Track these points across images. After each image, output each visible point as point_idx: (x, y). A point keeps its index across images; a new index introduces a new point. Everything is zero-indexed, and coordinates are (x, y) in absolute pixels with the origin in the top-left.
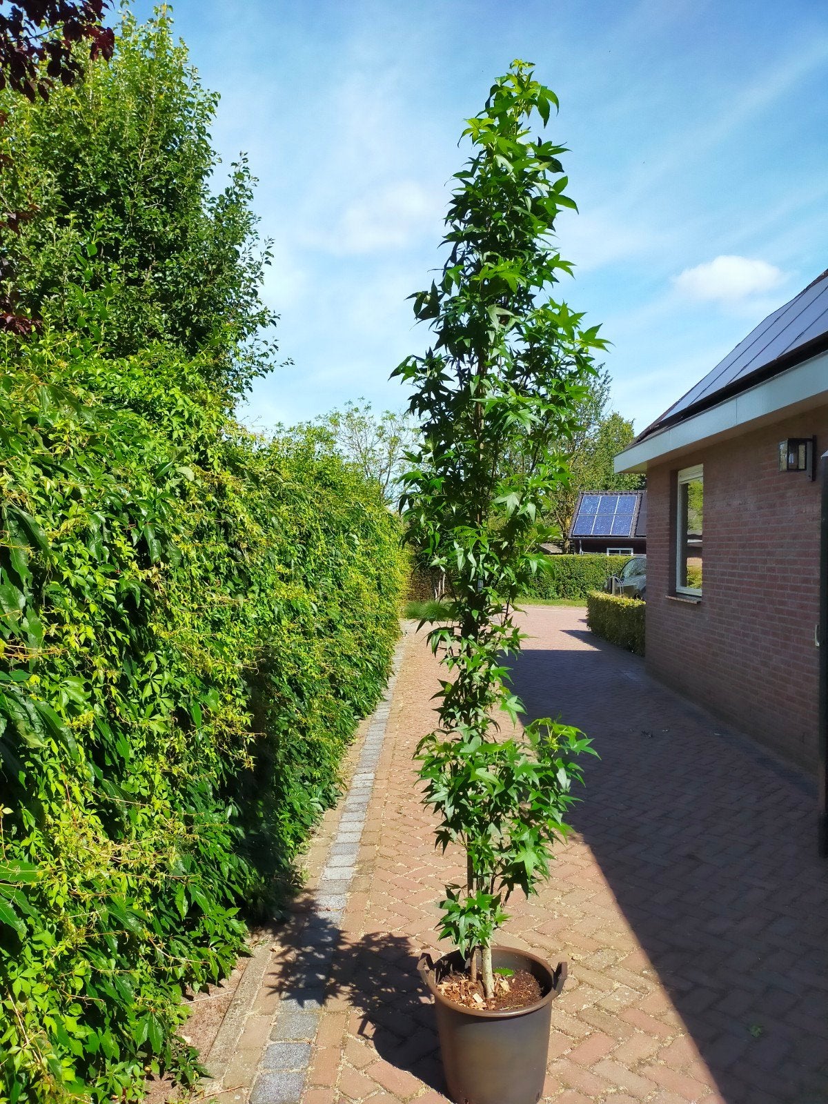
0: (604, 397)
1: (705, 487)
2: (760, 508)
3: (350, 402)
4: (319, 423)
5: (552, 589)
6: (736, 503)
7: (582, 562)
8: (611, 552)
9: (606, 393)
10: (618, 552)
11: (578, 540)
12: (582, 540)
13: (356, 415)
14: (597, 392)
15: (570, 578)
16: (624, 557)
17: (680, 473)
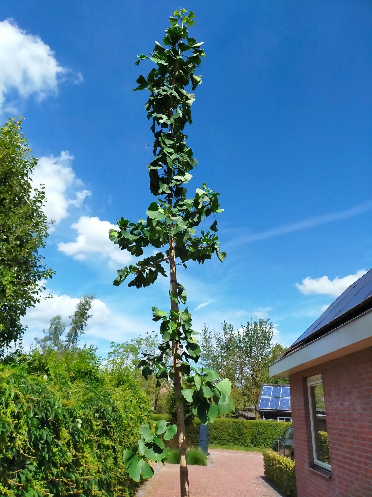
0: (271, 335)
1: (324, 391)
2: (364, 410)
3: (148, 333)
4: (132, 343)
5: (248, 441)
6: (347, 404)
7: (265, 425)
8: (280, 419)
9: (271, 333)
10: (283, 419)
11: (262, 412)
12: (264, 412)
13: (150, 340)
14: (267, 332)
15: (258, 434)
16: (287, 423)
17: (309, 379)
